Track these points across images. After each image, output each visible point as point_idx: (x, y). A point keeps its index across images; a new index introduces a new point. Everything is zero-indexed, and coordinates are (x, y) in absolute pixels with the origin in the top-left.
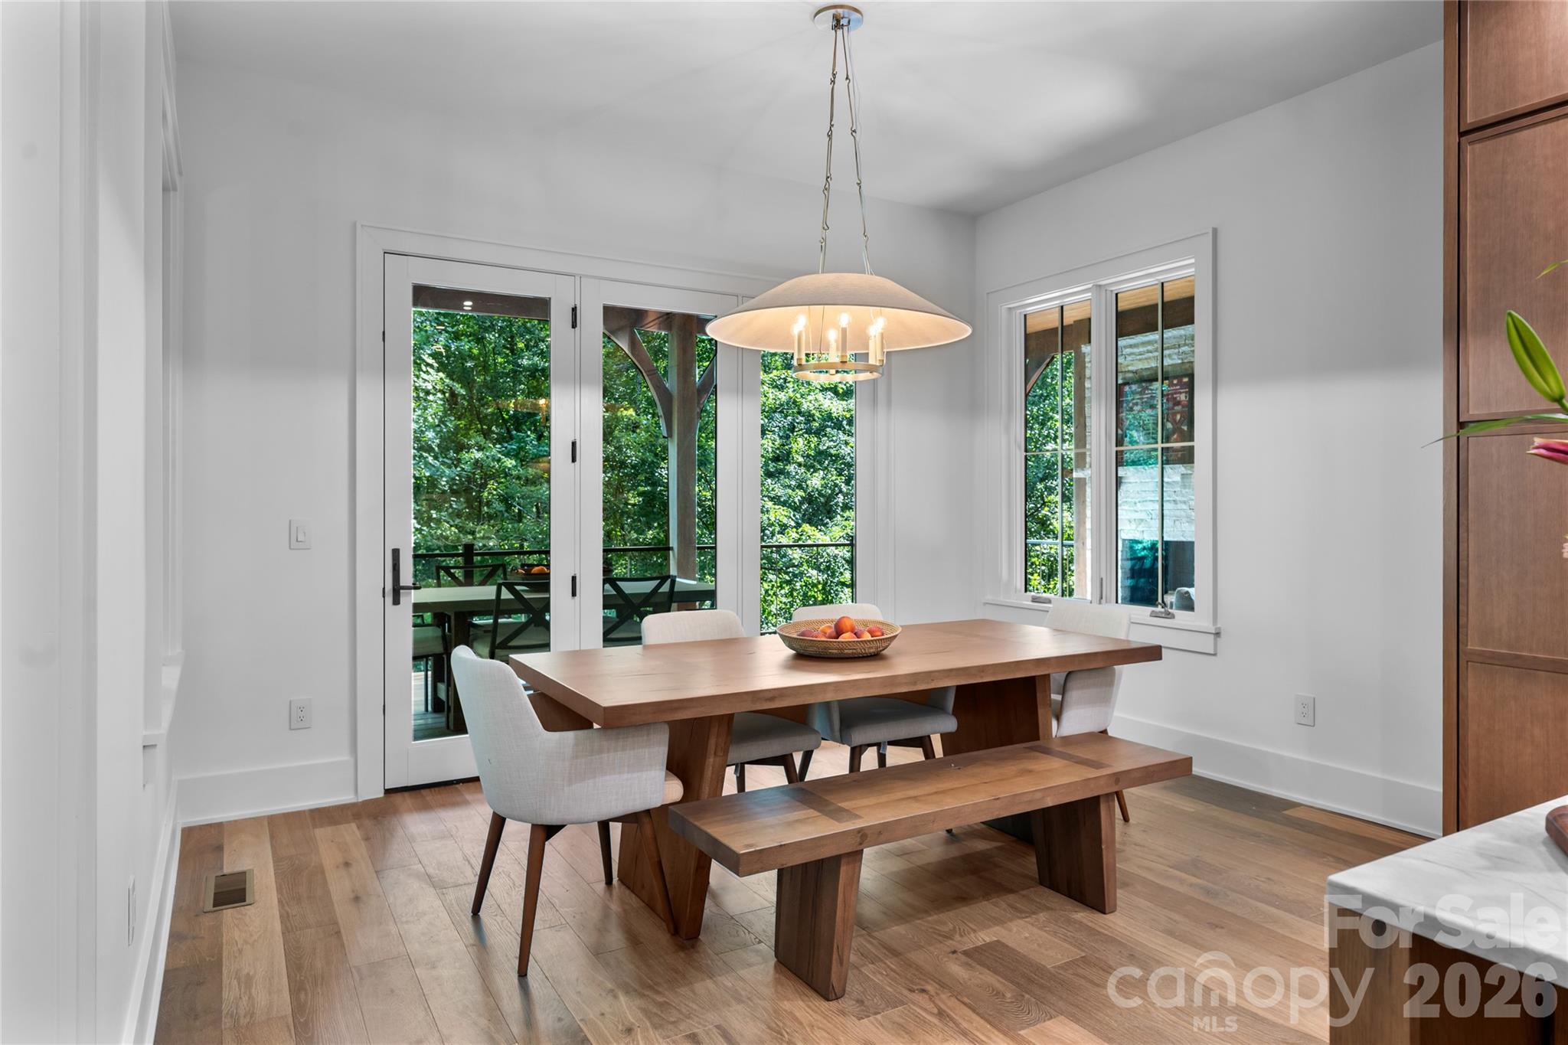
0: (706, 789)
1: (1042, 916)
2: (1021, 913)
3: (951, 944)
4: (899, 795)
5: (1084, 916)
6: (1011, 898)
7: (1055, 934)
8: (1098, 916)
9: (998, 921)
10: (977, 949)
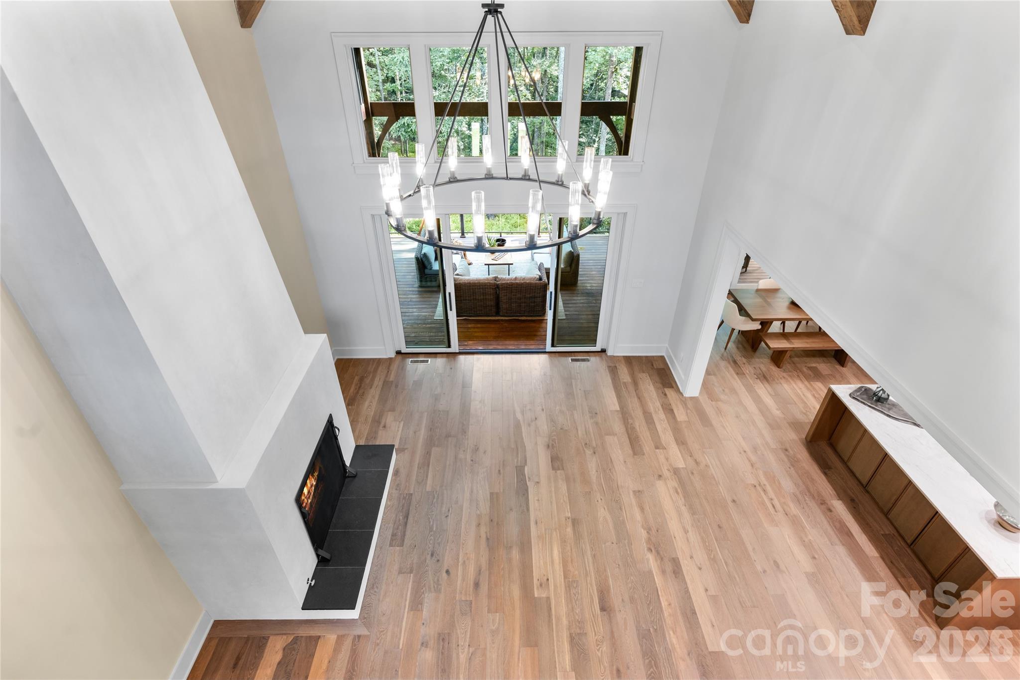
0: (765, 329)
1: (829, 364)
2: (824, 362)
3: (807, 365)
4: (804, 341)
5: (838, 367)
6: (824, 359)
7: (829, 368)
8: (841, 368)
9: (819, 363)
10: (811, 367)
